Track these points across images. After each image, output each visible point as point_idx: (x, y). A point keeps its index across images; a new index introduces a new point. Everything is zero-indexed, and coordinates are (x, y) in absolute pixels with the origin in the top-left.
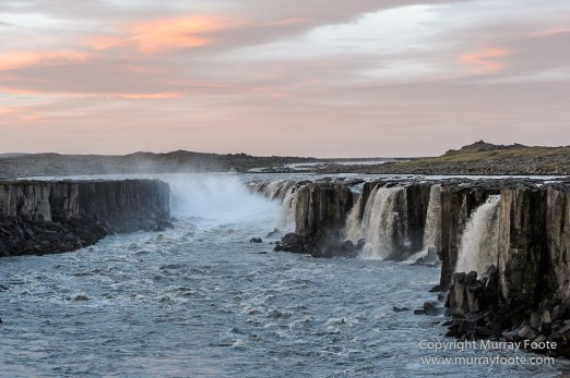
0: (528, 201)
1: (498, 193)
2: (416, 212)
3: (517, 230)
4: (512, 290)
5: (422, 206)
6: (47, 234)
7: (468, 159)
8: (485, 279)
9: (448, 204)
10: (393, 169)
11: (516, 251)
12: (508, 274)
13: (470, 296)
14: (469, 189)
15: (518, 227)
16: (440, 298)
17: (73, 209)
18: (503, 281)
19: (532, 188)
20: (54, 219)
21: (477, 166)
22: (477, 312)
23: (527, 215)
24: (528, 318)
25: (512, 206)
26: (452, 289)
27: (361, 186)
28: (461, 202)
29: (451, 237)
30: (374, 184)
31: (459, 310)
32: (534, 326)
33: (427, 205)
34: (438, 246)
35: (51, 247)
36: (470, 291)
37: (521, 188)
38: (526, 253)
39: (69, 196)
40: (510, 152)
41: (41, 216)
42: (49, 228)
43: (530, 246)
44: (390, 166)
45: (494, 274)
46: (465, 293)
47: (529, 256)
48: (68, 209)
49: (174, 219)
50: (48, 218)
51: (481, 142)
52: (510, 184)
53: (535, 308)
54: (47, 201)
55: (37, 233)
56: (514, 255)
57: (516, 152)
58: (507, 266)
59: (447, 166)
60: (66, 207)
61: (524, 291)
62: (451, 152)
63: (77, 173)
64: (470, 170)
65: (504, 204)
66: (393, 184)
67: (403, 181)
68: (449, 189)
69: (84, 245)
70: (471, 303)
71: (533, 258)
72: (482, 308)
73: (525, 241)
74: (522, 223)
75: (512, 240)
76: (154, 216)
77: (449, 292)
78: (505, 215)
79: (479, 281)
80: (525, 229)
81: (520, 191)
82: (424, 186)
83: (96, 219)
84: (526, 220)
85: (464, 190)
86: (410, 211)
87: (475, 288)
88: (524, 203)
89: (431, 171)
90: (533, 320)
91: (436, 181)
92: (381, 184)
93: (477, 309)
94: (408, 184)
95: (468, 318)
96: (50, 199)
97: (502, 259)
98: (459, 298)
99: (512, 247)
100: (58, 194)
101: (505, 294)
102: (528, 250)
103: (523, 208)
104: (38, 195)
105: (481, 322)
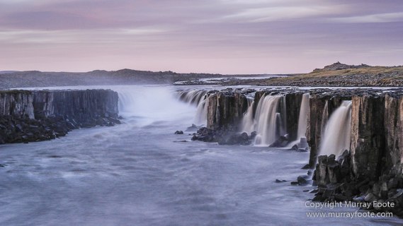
0: (371, 105)
1: (350, 99)
2: (292, 113)
3: (363, 125)
4: (360, 168)
5: (296, 108)
6: (32, 128)
7: (329, 75)
8: (341, 160)
9: (315, 107)
10: (276, 82)
11: (363, 140)
12: (357, 156)
13: (330, 173)
14: (330, 97)
15: (364, 123)
16: (309, 173)
17: (50, 111)
18: (354, 161)
19: (374, 95)
20: (36, 117)
21: (335, 80)
22: (336, 183)
23: (371, 115)
24: (371, 187)
25: (360, 108)
26: (318, 166)
27: (253, 94)
28: (324, 105)
29: (317, 130)
30: (262, 93)
31: (322, 182)
32: (375, 193)
33: (299, 107)
34: (308, 137)
35: (34, 137)
36: (331, 168)
37: (366, 95)
38: (370, 142)
39: (47, 101)
40: (359, 70)
41: (27, 116)
42: (33, 124)
43: (373, 136)
44: (273, 80)
45: (347, 156)
46: (327, 170)
47: (372, 143)
48: (46, 111)
49: (121, 118)
50: (32, 117)
51: (338, 63)
52: (359, 93)
53: (377, 180)
54: (31, 104)
55: (24, 128)
56: (361, 143)
57: (363, 70)
58: (356, 151)
59: (314, 80)
60: (44, 109)
61: (368, 169)
62: (317, 71)
63: (52, 85)
64: (330, 83)
65: (354, 107)
66: (276, 93)
67: (283, 90)
68: (315, 96)
69: (58, 136)
70: (331, 177)
71: (375, 145)
72: (339, 180)
73: (369, 133)
74: (367, 121)
75: (360, 133)
76: (107, 115)
77: (315, 169)
78: (355, 115)
79: (337, 162)
80: (369, 125)
81: (366, 98)
82: (298, 94)
83: (66, 117)
84: (370, 118)
85: (326, 97)
86: (288, 112)
87: (333, 166)
88: (368, 106)
89: (303, 83)
90: (375, 189)
91: (306, 91)
92: (267, 93)
93: (335, 181)
94: (286, 93)
95: (329, 187)
96: (33, 103)
97: (353, 146)
98: (322, 173)
99: (360, 137)
100: (39, 99)
101: (355, 171)
102: (372, 139)
103: (368, 110)
104: (25, 101)
105: (339, 191)
